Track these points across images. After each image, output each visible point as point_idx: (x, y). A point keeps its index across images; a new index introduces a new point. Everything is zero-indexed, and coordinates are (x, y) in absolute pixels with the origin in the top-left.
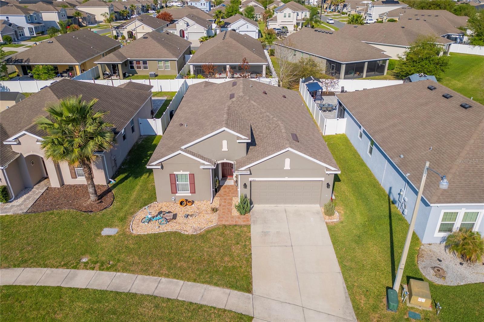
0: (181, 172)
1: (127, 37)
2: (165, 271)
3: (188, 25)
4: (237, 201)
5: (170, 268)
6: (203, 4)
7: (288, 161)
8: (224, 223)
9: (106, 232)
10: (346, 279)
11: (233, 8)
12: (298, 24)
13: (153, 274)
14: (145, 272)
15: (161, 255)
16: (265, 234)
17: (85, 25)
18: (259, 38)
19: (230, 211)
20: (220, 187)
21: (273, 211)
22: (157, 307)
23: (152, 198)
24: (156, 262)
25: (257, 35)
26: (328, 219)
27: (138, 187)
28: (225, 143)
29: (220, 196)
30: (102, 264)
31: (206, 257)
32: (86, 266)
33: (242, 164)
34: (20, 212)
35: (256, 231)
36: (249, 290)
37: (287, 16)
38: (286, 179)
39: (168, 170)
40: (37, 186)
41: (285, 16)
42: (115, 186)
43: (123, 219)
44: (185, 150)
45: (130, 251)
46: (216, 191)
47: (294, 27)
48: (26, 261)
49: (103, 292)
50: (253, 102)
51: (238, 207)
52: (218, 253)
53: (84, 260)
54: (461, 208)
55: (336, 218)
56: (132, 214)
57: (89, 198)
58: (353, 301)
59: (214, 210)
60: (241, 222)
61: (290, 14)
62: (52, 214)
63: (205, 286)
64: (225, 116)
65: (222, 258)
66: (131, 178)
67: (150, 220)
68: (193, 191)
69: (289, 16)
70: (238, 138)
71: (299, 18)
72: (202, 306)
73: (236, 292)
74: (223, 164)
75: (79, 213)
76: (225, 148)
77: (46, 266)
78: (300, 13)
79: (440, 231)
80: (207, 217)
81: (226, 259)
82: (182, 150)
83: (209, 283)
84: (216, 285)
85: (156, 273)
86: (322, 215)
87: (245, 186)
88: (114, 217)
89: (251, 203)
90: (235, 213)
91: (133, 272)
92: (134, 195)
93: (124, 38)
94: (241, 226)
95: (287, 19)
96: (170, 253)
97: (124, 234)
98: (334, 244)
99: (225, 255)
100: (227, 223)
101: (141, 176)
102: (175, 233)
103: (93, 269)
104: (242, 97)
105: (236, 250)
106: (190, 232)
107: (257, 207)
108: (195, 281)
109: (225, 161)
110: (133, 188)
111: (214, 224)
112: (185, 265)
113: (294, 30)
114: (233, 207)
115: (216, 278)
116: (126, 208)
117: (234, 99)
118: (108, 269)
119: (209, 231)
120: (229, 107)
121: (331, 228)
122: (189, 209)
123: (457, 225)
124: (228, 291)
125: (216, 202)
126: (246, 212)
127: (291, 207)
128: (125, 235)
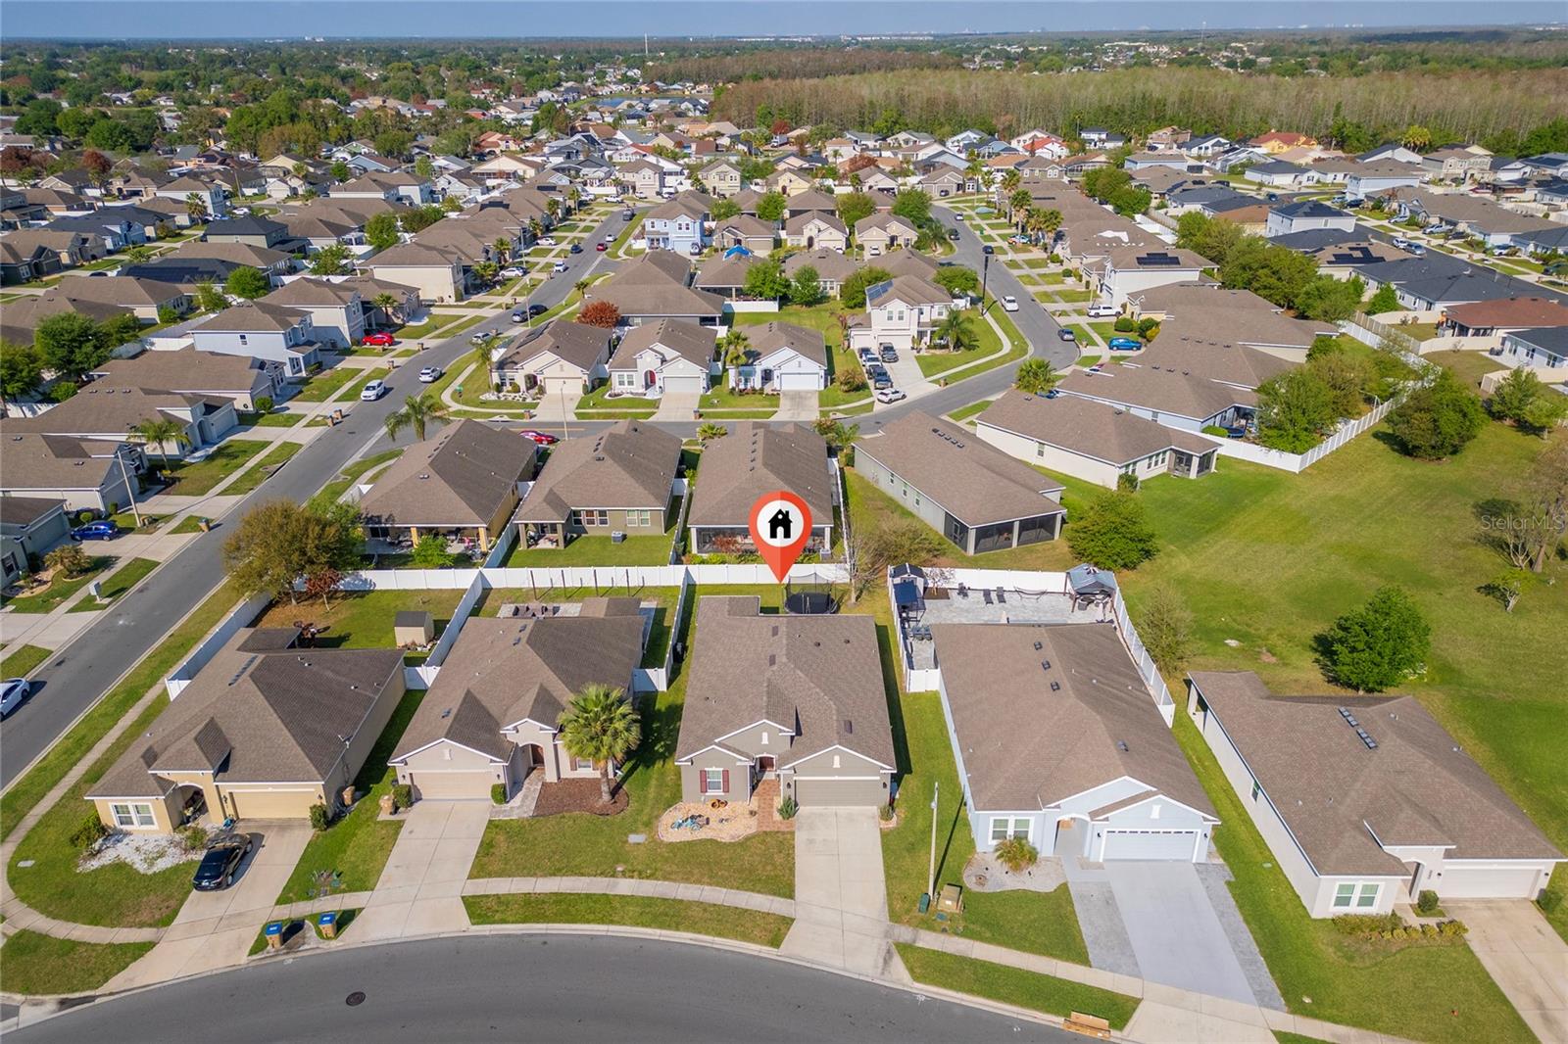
0: (714, 769)
1: (523, 387)
2: (706, 879)
3: (663, 361)
4: (779, 802)
5: (710, 877)
6: (684, 227)
7: (837, 759)
8: (764, 829)
9: (633, 838)
10: (887, 887)
11: (765, 273)
12: (921, 334)
13: (694, 882)
14: (687, 880)
15: (700, 864)
16: (811, 841)
17: (399, 322)
18: (826, 386)
19: (771, 815)
20: (757, 784)
21: (821, 815)
22: (705, 910)
23: (676, 797)
24: (696, 871)
25: (822, 381)
26: (884, 824)
27: (653, 782)
28: (765, 735)
29: (758, 795)
30: (640, 873)
31: (747, 866)
32: (624, 874)
33: (784, 760)
34: (526, 815)
35: (800, 839)
36: (791, 896)
37: (896, 316)
38: (836, 778)
39: (698, 766)
40: (527, 781)
41: (890, 318)
42: (625, 779)
43: (648, 824)
44: (719, 744)
45: (666, 860)
46: (754, 788)
47: (913, 342)
48: (559, 870)
49: (650, 898)
50: (799, 672)
51: (781, 811)
52: (760, 862)
53: (619, 869)
54: (1009, 815)
55: (893, 823)
56: (657, 817)
57: (601, 797)
58: (890, 905)
59: (753, 813)
60: (783, 828)
61: (901, 312)
62: (564, 817)
63: (749, 893)
64: (765, 698)
65: (764, 866)
66: (640, 768)
67: (680, 825)
68: (726, 790)
69: (901, 318)
70: (781, 731)
71: (925, 318)
72: (747, 910)
73: (779, 899)
74: (761, 759)
75: (594, 817)
76: (765, 741)
77: (582, 875)
78: (926, 309)
79: (994, 838)
80: (744, 821)
81: (769, 868)
82: (716, 744)
83: (753, 891)
84: (759, 892)
85: (699, 882)
86: (878, 819)
87: (789, 785)
88: (635, 821)
89: (796, 805)
90: (777, 817)
91: (675, 881)
92: (652, 792)
93: (516, 389)
94: (783, 833)
95: (895, 323)
96: (709, 863)
97: (654, 841)
98: (884, 852)
99: (767, 864)
100: (768, 830)
101: (653, 764)
102: (712, 841)
103: (632, 877)
104: (785, 664)
105: (779, 859)
106: (727, 840)
107: (802, 810)
108: (738, 888)
109: (765, 755)
110: (647, 783)
111: (753, 830)
112: (726, 874)
113: (913, 348)
114: (775, 810)
115: (758, 886)
116: (647, 810)
117: (775, 668)
118: (648, 878)
119: (748, 839)
120: (769, 679)
121: (885, 835)
122: (723, 812)
123: (1010, 831)
124: (771, 897)
125: (754, 804)
126: (790, 816)
127: (842, 810)
128: (657, 844)
